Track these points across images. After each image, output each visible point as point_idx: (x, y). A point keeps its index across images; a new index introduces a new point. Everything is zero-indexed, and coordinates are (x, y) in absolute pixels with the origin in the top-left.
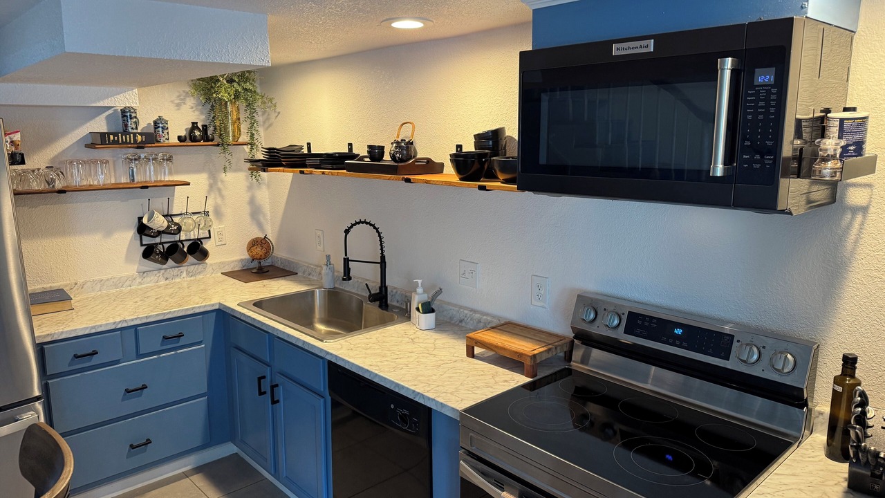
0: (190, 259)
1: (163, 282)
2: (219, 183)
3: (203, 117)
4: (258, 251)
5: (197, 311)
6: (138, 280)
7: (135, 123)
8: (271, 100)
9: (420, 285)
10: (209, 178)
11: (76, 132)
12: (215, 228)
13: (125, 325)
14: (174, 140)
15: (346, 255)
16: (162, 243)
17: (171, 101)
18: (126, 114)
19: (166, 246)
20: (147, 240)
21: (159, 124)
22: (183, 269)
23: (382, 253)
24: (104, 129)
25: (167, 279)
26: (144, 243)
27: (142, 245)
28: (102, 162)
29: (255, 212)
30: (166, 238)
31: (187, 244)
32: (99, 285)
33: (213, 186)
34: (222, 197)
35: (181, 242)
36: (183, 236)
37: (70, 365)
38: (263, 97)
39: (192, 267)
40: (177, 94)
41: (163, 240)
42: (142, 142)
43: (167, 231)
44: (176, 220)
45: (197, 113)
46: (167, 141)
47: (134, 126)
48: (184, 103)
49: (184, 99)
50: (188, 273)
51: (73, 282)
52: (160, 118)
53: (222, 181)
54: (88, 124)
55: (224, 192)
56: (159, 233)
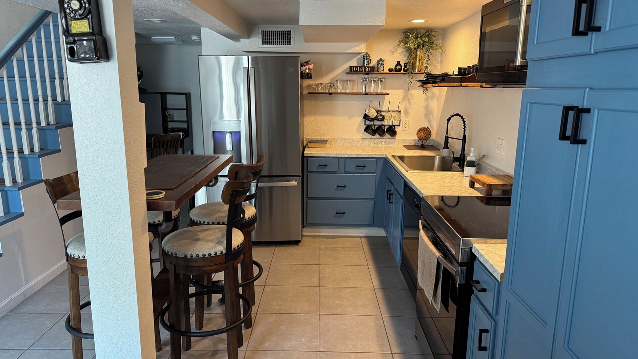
0: (387, 135)
1: (373, 145)
2: (409, 96)
3: (406, 59)
4: (422, 135)
5: (374, 156)
6: (361, 142)
7: (368, 62)
8: (441, 47)
9: (472, 151)
10: (404, 92)
11: (343, 66)
12: (403, 119)
13: (340, 156)
14: (386, 71)
15: (447, 134)
16: (375, 125)
17: (390, 50)
18: (366, 57)
19: (376, 126)
20: (368, 123)
21: (381, 62)
22: (383, 140)
23: (464, 134)
24: (355, 65)
25: (374, 144)
26: (366, 124)
27: (365, 125)
28: (350, 81)
29: (428, 113)
30: (377, 123)
31: (387, 127)
32: (343, 141)
33: (406, 98)
34: (410, 103)
35: (384, 125)
36: (386, 122)
37: (317, 168)
38: (437, 46)
39: (388, 139)
40: (393, 46)
41: (375, 123)
42: (368, 71)
43: (376, 118)
44: (383, 113)
45: (402, 56)
46: (382, 72)
47: (367, 63)
48: (396, 51)
49: (397, 49)
50: (385, 142)
51: (333, 138)
52: (381, 59)
53: (411, 95)
54: (349, 63)
55: (411, 101)
56: (373, 119)
